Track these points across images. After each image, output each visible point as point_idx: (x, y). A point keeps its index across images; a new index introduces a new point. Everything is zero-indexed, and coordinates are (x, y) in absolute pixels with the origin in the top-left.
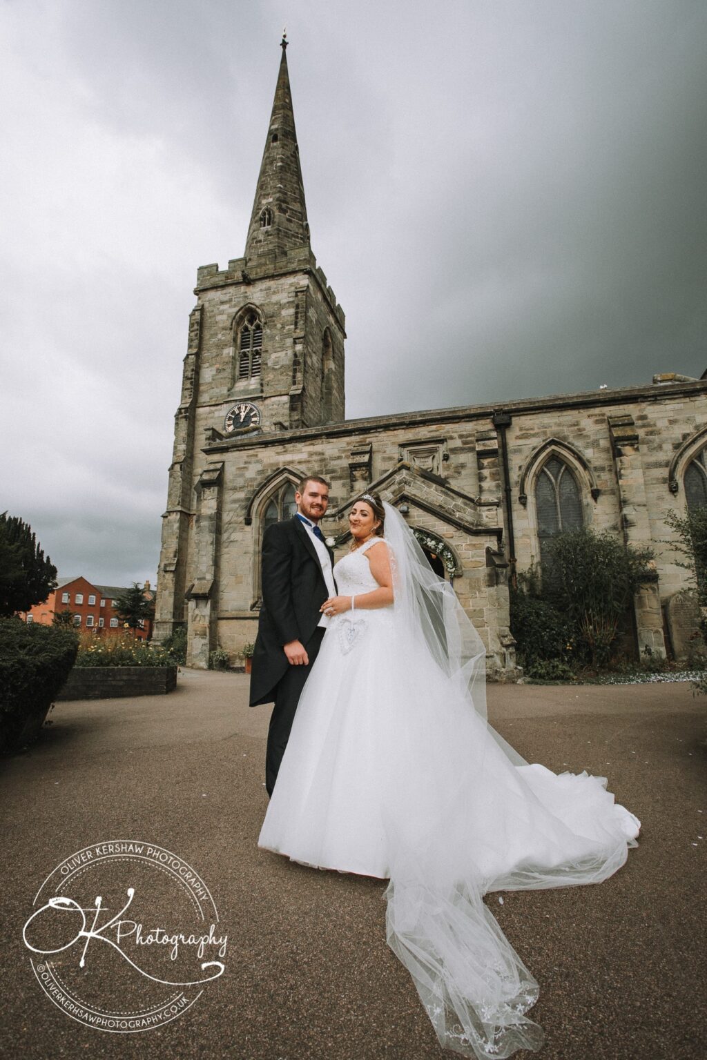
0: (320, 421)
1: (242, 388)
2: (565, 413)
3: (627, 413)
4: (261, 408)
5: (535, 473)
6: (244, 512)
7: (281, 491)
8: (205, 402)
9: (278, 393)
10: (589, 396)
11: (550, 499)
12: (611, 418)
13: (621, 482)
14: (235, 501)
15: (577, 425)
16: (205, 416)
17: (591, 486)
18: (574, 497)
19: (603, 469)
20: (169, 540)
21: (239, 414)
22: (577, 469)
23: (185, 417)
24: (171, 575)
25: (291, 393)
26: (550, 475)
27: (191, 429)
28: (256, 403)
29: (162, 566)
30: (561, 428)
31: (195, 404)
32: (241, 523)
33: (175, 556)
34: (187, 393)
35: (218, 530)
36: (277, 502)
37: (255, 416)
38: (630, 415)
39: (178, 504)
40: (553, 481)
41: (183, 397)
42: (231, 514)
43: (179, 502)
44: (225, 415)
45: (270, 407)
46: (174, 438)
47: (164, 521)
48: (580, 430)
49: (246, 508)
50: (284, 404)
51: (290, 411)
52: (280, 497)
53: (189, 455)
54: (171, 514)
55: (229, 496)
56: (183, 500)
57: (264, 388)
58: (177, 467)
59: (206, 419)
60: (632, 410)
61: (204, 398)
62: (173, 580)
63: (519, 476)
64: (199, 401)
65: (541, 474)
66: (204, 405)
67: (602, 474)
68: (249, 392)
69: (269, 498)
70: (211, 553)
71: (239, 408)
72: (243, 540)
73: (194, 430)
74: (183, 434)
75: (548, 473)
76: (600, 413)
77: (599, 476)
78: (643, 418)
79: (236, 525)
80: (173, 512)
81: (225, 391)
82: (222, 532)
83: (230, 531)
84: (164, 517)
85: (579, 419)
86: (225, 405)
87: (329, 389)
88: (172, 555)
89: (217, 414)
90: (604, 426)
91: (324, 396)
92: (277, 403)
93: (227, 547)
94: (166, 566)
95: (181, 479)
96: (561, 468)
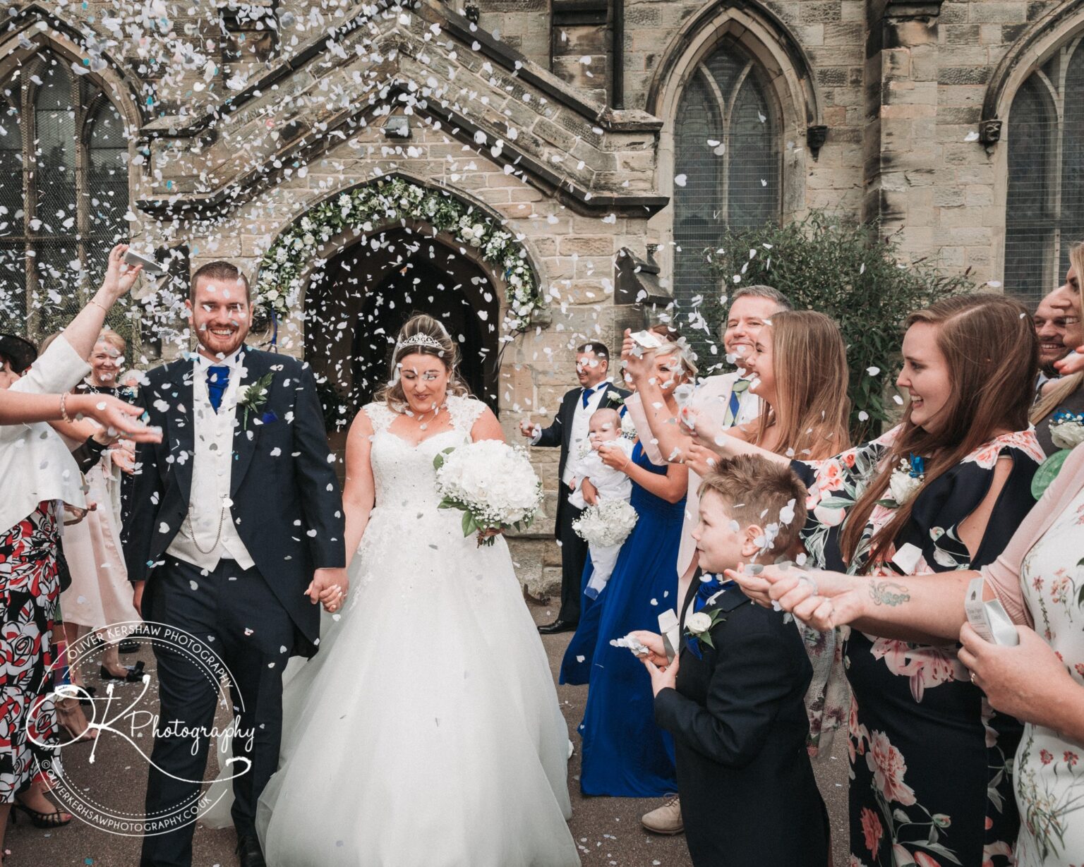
5: (683, 76)
13: (885, 111)
17: (810, 118)
18: (761, 144)
19: (839, 78)
22: (781, 72)
26: (714, 86)
40: (720, 100)
63: (644, 82)
65: (695, 81)
67: (837, 89)
75: (711, 79)
77: (829, 96)
96: (740, 71)
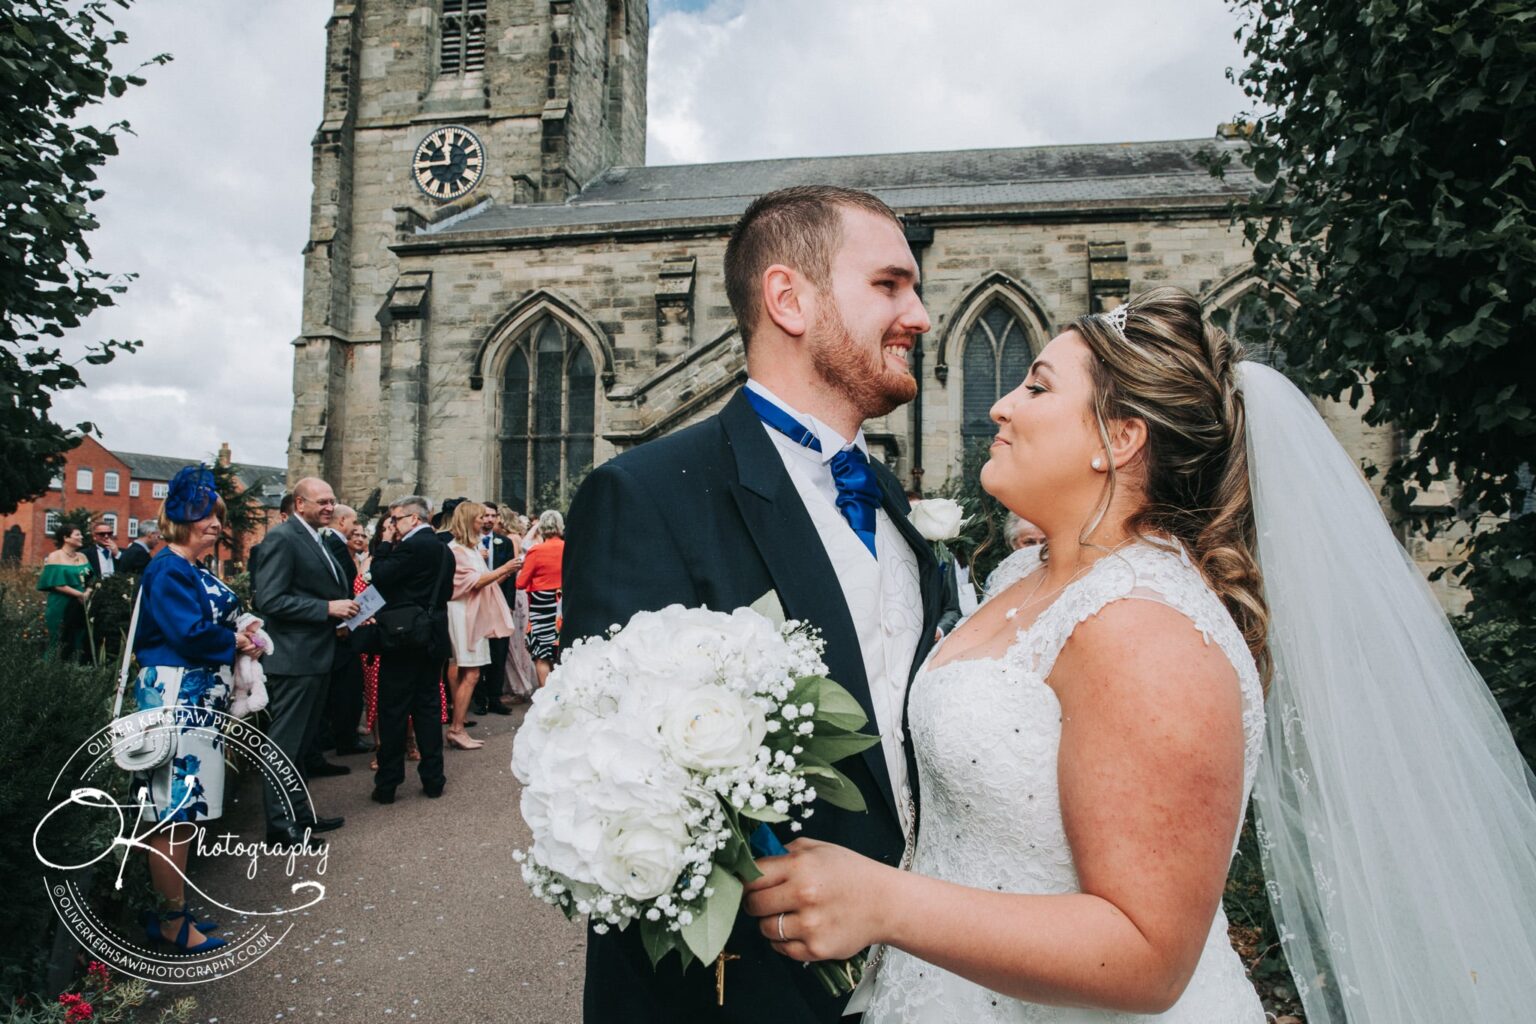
0: (599, 167)
1: (447, 96)
2: (1022, 230)
3: (1120, 239)
4: (486, 139)
5: (964, 328)
6: (469, 365)
7: (535, 332)
8: (372, 120)
9: (520, 112)
10: (1063, 203)
11: (986, 372)
12: (1093, 244)
14: (452, 346)
15: (1040, 251)
16: (375, 147)
20: (310, 391)
21: (440, 148)
22: (1031, 326)
23: (336, 150)
24: (316, 458)
25: (546, 115)
26: (989, 334)
27: (347, 173)
28: (475, 129)
29: (298, 439)
30: (1013, 255)
31: (352, 125)
32: (463, 385)
33: (322, 423)
34: (336, 98)
35: (422, 397)
36: (528, 351)
37: (473, 154)
38: (1123, 243)
39: (326, 323)
40: (994, 342)
41: (328, 107)
42: (446, 368)
43: (328, 319)
44: (414, 148)
45: (505, 139)
46: (311, 188)
47: (296, 354)
48: (1042, 261)
49: (472, 358)
50: (530, 134)
51: (542, 150)
52: (532, 341)
53: (344, 227)
54: (313, 342)
55: (441, 336)
56: (335, 316)
57: (491, 99)
58: (322, 251)
59: (376, 153)
60: (1128, 233)
61: (371, 111)
62: (319, 468)
63: (938, 332)
64: (360, 117)
65: (973, 330)
66: (372, 124)
68: (461, 105)
69: (513, 342)
70: (411, 437)
71: (442, 137)
72: (468, 416)
73: (352, 177)
74: (331, 183)
75: (987, 328)
76: (1077, 234)
78: (1143, 248)
79: (455, 389)
80: (316, 338)
81: (412, 99)
82: (430, 398)
83: (444, 398)
84: (298, 345)
85: (1041, 242)
86: (413, 129)
87: (617, 99)
88: (316, 420)
89: (397, 146)
90: (1082, 257)
91: (608, 112)
92: (518, 131)
93: (439, 426)
94: (305, 440)
95: (329, 275)
96: (1007, 322)
